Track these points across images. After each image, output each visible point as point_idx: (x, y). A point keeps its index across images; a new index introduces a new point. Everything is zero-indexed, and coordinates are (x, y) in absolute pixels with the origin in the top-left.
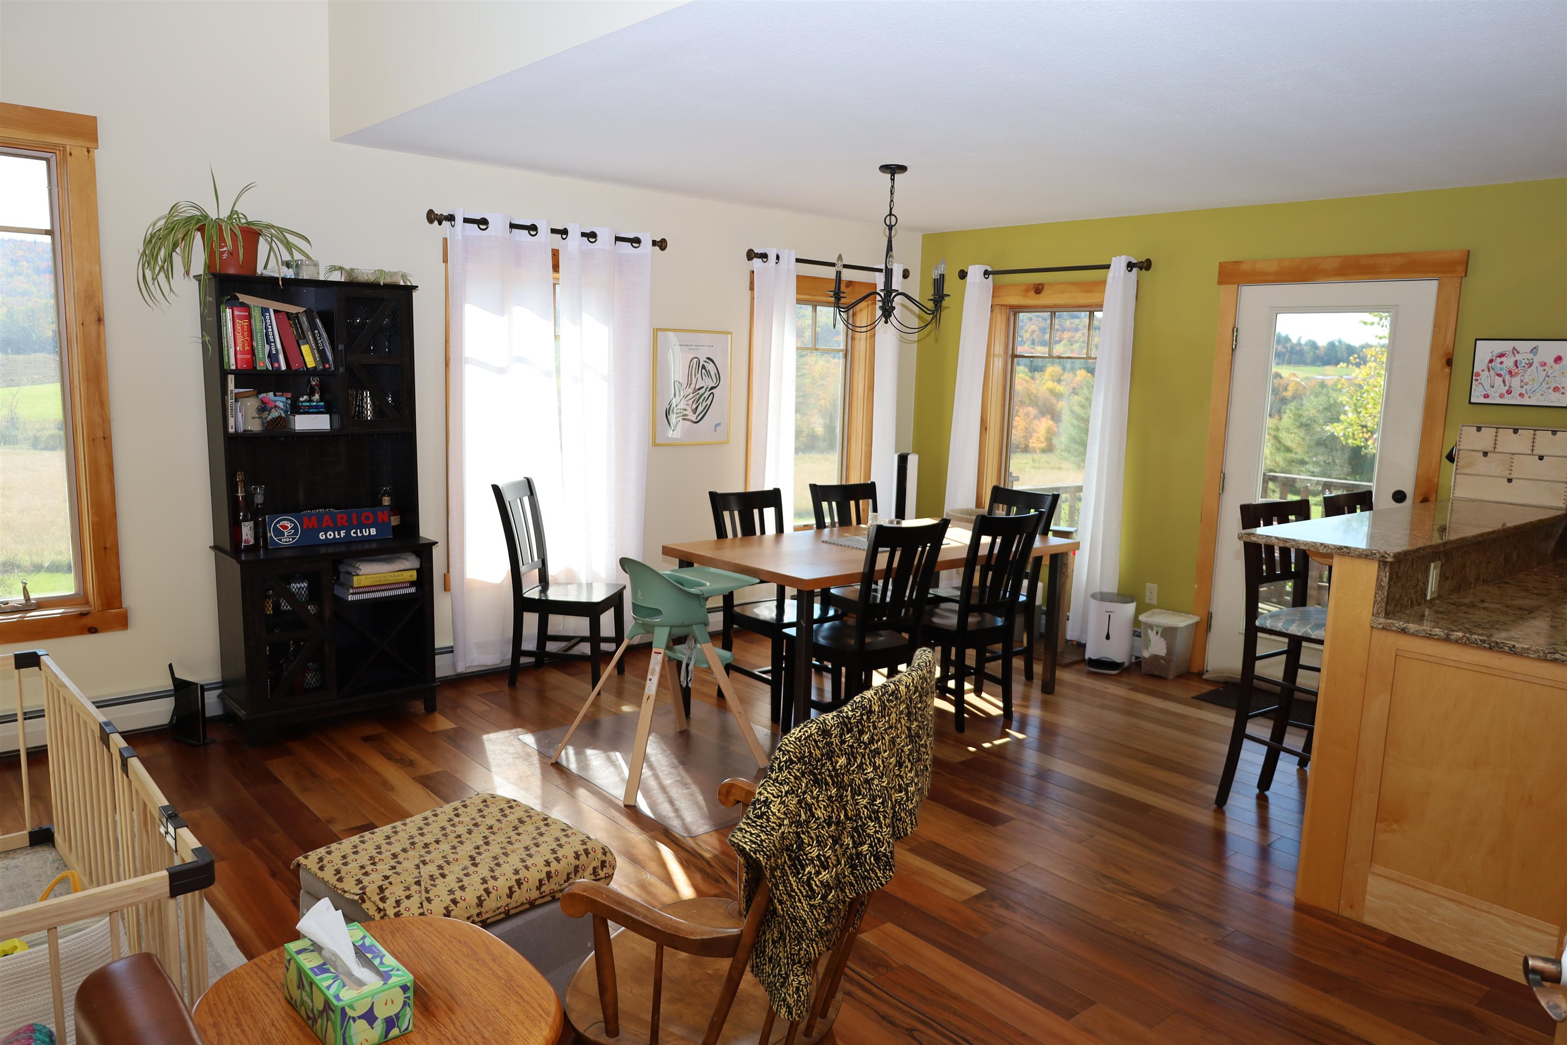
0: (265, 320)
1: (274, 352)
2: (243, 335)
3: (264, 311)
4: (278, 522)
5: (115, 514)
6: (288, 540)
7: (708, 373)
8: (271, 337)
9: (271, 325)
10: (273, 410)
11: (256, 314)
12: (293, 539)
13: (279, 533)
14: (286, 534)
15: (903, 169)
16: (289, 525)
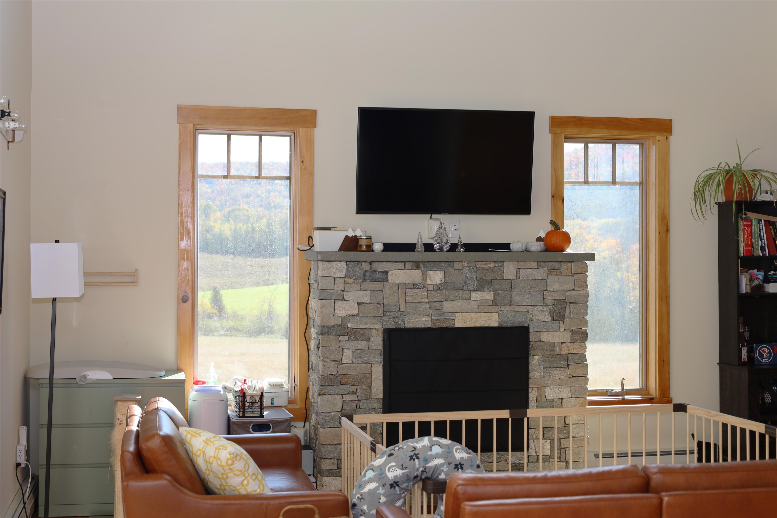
0: (760, 226)
1: (763, 245)
2: (748, 236)
3: (760, 221)
4: (761, 349)
5: (669, 342)
6: (766, 360)
8: (762, 236)
9: (762, 229)
10: (756, 280)
11: (755, 222)
12: (769, 359)
13: (761, 355)
14: (765, 356)
16: (767, 351)
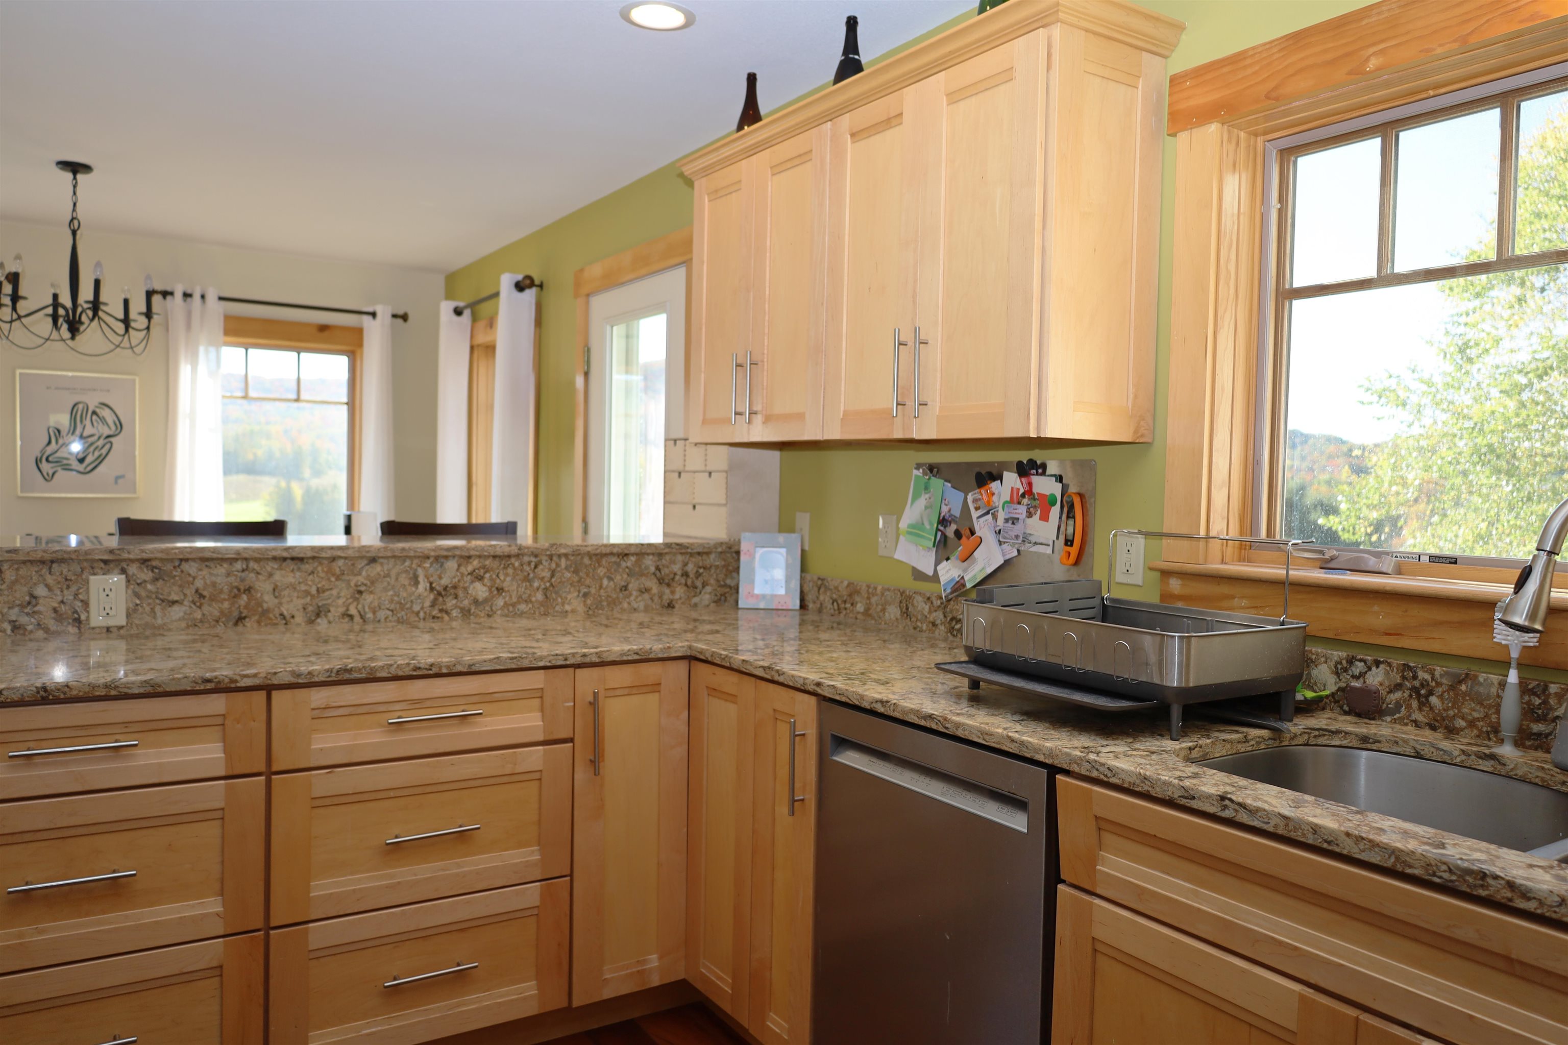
7: (103, 420)
15: (86, 168)
